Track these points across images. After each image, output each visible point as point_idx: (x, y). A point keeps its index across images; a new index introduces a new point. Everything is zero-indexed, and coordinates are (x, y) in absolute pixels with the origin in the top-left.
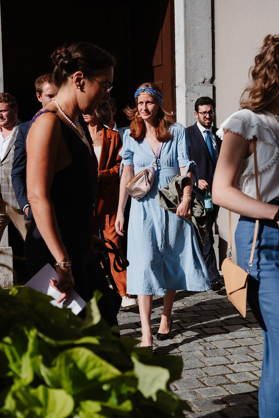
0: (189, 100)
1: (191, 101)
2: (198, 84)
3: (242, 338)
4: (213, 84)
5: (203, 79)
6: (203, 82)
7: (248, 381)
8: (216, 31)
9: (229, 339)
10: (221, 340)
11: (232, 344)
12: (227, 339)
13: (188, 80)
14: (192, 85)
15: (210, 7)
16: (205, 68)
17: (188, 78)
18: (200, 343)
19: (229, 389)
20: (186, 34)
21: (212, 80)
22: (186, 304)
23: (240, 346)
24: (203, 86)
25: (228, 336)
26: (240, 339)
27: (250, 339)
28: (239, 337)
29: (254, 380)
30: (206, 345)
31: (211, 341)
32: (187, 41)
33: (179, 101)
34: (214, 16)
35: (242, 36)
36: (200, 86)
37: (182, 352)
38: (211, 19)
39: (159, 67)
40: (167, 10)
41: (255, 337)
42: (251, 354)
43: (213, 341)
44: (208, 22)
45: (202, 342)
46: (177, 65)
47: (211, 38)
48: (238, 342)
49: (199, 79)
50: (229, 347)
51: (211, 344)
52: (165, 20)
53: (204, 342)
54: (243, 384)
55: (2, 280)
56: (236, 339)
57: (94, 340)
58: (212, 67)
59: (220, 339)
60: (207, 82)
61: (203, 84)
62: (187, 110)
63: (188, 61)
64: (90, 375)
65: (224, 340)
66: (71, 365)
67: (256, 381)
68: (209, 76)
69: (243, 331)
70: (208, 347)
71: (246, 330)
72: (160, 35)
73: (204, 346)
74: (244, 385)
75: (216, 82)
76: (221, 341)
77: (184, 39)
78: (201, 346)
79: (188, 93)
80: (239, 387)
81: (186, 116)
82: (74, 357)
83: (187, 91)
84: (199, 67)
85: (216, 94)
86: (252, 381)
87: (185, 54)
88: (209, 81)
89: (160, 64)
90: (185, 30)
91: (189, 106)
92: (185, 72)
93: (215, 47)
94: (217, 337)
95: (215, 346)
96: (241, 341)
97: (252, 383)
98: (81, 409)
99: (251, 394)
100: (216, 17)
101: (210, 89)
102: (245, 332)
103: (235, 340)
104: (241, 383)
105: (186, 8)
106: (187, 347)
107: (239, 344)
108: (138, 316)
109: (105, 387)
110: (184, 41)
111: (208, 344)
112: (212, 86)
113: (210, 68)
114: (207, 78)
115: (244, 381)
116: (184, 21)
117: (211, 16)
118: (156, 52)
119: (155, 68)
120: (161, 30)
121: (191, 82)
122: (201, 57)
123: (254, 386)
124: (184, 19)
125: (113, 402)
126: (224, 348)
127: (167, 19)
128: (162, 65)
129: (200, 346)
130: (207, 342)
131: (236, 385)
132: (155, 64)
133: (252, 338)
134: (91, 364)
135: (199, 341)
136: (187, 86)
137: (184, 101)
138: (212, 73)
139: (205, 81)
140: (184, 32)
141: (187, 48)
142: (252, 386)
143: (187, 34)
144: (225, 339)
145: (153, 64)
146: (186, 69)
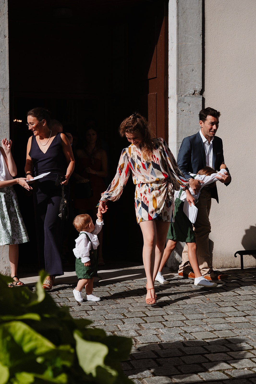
0: (180, 110)
1: (182, 111)
2: (188, 95)
3: (221, 330)
4: (202, 95)
5: (194, 91)
6: (194, 94)
7: (222, 370)
8: (206, 47)
9: (208, 331)
10: (201, 331)
11: (211, 335)
12: (206, 331)
13: (179, 91)
14: (183, 96)
15: (201, 25)
16: (195, 81)
17: (180, 90)
18: (181, 334)
19: (203, 376)
20: (178, 49)
21: (202, 92)
22: (171, 298)
23: (218, 337)
24: (193, 97)
25: (207, 328)
26: (218, 331)
27: (227, 331)
28: (218, 329)
29: (228, 369)
30: (186, 336)
31: (191, 332)
32: (179, 56)
33: (171, 110)
34: (205, 33)
35: (231, 52)
36: (190, 98)
37: (163, 341)
38: (202, 36)
39: (153, 79)
40: (162, 28)
41: (233, 330)
42: (228, 345)
43: (193, 332)
44: (199, 38)
45: (182, 333)
46: (169, 78)
47: (202, 54)
48: (216, 333)
49: (189, 91)
50: (207, 338)
51: (191, 335)
52: (160, 37)
53: (184, 333)
54: (216, 372)
55: (4, 272)
56: (215, 330)
57: (36, 317)
58: (202, 80)
59: (199, 330)
60: (197, 94)
61: (193, 95)
62: (178, 119)
63: (180, 74)
64: (27, 348)
65: (203, 331)
66: (8, 338)
67: (229, 369)
68: (199, 88)
69: (222, 323)
70: (187, 337)
71: (224, 323)
72: (155, 51)
73: (184, 337)
74: (218, 374)
75: (206, 94)
76: (200, 333)
77: (176, 54)
78: (182, 337)
79: (179, 104)
80: (213, 375)
81: (177, 124)
82: (12, 330)
83: (179, 101)
84: (190, 80)
85: (205, 105)
86: (226, 370)
87: (177, 68)
88: (199, 93)
89: (155, 76)
90: (177, 46)
91: (180, 115)
92: (177, 84)
93: (205, 61)
94: (197, 328)
95: (194, 337)
96: (219, 333)
97: (225, 371)
98: (16, 380)
99: (224, 381)
100: (206, 34)
101: (200, 100)
102: (224, 324)
103: (214, 332)
104: (215, 371)
105: (179, 26)
106: (168, 337)
107: (217, 336)
108: (126, 308)
109: (39, 360)
110: (176, 56)
111: (188, 335)
112: (202, 98)
113: (200, 81)
114: (197, 90)
115: (218, 369)
116: (176, 38)
117: (202, 33)
118: (151, 65)
119: (150, 81)
120: (156, 46)
121: (182, 93)
122: (192, 70)
123: (227, 375)
124: (177, 35)
125: (48, 374)
126: (202, 339)
127: (161, 36)
128: (156, 78)
129: (180, 336)
130: (187, 333)
131: (210, 373)
132: (150, 76)
133: (230, 331)
134: (27, 338)
135: (180, 332)
136: (178, 97)
137: (176, 111)
138: (202, 86)
139: (195, 93)
140: (177, 47)
141: (179, 63)
142: (225, 374)
143: (180, 49)
144: (205, 330)
145: (148, 77)
146: (178, 81)
